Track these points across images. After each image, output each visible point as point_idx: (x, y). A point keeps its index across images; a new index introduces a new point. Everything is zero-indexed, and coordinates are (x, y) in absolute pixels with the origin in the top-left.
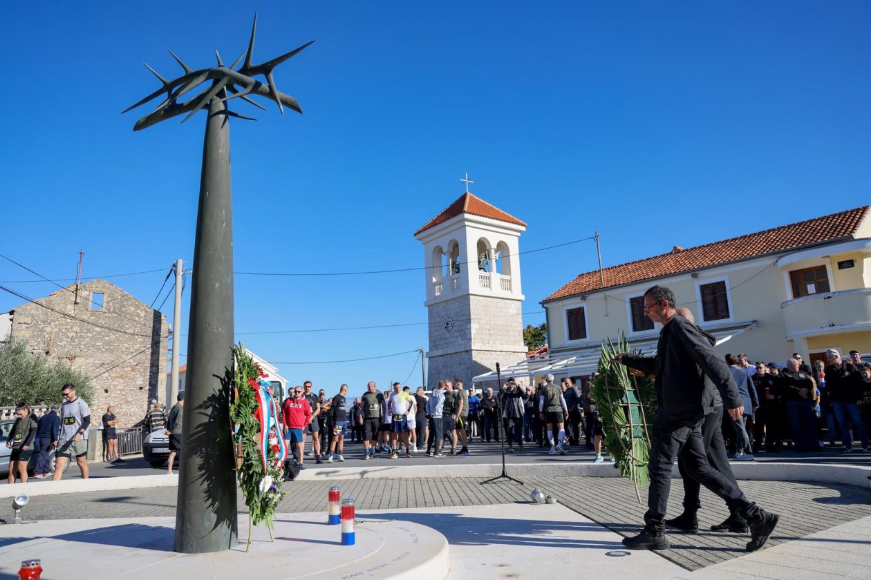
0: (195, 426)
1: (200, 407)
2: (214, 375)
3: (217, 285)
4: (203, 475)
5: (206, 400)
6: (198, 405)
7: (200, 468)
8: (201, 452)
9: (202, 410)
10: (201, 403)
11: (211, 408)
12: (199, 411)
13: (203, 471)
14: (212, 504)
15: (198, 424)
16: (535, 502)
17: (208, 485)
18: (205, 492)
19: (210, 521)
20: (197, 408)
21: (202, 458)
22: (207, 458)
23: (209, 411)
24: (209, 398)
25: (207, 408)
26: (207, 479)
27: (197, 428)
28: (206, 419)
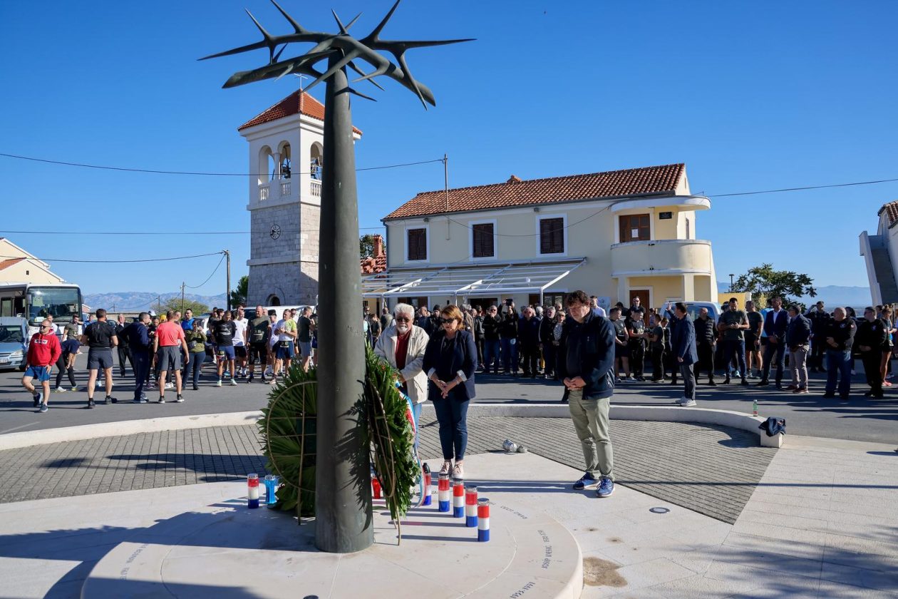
0: (344, 433)
1: (349, 413)
2: (358, 381)
3: (356, 286)
4: (355, 479)
5: (353, 406)
6: (345, 411)
7: (352, 473)
8: (352, 457)
9: (350, 416)
10: (349, 409)
11: (358, 414)
12: (347, 417)
13: (355, 476)
14: (363, 505)
15: (346, 430)
16: (506, 451)
17: (360, 487)
18: (357, 495)
19: (362, 521)
20: (345, 414)
21: (352, 463)
22: (356, 463)
23: (356, 417)
24: (355, 404)
25: (355, 413)
26: (358, 482)
27: (345, 435)
28: (354, 425)
